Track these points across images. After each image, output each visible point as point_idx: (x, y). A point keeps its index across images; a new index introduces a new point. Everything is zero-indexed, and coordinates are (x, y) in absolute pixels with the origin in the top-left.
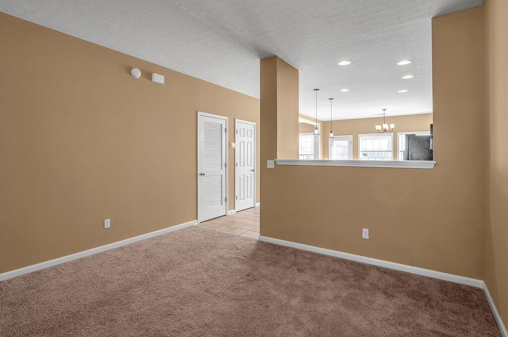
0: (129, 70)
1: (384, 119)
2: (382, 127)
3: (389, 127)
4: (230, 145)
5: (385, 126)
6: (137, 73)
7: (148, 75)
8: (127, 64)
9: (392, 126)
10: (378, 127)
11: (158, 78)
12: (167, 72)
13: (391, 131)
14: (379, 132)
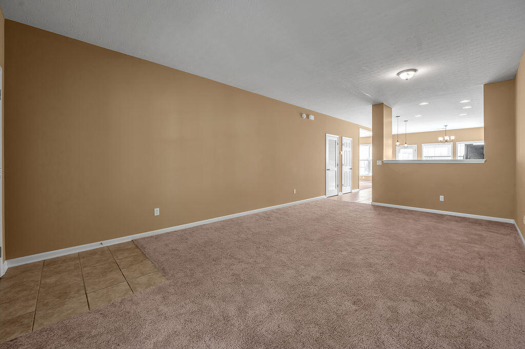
0: (301, 115)
1: (445, 133)
2: (444, 139)
3: (450, 138)
4: (340, 153)
5: (447, 138)
6: (304, 116)
7: (308, 116)
8: (300, 112)
9: (453, 138)
10: (441, 139)
11: (312, 118)
12: (316, 114)
13: (451, 141)
14: (441, 142)
